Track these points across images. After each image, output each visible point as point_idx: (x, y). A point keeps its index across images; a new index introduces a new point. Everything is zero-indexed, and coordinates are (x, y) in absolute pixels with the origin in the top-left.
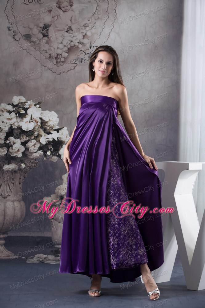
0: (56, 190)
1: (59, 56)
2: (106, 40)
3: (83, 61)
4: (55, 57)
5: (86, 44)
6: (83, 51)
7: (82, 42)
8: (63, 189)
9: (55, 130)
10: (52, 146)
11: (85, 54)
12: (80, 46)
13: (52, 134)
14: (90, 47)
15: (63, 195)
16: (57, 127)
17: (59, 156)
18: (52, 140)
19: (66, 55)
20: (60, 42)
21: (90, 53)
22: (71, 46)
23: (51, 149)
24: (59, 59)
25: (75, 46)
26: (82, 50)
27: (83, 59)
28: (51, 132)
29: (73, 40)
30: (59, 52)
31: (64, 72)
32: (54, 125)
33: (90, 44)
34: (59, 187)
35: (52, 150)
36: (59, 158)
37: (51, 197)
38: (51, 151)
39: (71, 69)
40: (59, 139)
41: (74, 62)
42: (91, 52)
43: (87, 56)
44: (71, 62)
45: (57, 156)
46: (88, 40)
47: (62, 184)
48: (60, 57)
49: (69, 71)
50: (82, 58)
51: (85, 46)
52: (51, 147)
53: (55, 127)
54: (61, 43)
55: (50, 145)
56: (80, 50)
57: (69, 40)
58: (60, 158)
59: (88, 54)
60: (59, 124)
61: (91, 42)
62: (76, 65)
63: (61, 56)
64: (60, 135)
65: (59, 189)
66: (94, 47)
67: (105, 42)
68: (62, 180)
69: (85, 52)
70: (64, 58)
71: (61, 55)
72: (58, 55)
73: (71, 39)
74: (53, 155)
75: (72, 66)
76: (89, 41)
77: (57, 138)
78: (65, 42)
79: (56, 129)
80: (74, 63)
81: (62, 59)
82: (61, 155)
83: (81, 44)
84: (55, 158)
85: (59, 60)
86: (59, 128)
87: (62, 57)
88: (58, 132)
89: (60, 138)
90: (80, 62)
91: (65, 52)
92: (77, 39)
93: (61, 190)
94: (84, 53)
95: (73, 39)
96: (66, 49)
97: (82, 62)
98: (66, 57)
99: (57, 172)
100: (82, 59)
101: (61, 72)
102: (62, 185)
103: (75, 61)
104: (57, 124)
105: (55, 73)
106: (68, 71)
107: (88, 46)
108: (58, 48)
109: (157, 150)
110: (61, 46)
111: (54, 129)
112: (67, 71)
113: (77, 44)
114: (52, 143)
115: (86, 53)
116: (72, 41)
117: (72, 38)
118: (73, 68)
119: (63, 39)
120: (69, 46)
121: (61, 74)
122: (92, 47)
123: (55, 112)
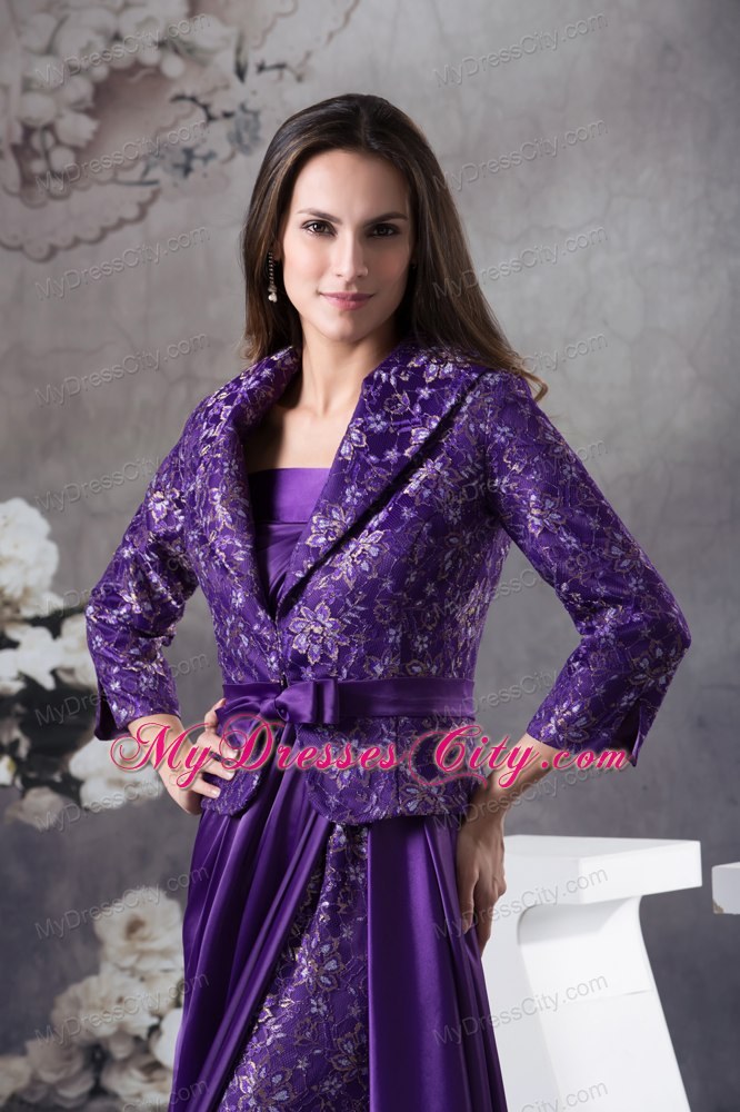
0: (62, 1012)
1: (36, 141)
2: (341, 19)
3: (196, 164)
4: (16, 149)
5: (213, 52)
6: (193, 99)
7: (186, 38)
8: (103, 1000)
9: (36, 622)
10: (24, 727)
11: (210, 118)
12: (173, 66)
13: (14, 645)
14: (241, 73)
15: (107, 1039)
16: (50, 602)
17: (70, 788)
18: (17, 686)
19: (84, 127)
20: (38, 42)
21: (239, 114)
22: (114, 72)
23: (15, 744)
24: (35, 155)
25: (137, 65)
26: (189, 92)
27: (198, 152)
28: (13, 633)
29: (128, 33)
30: (39, 108)
31: (77, 242)
32: (26, 591)
33: (239, 51)
34: (75, 990)
35: (23, 751)
36: (73, 804)
37: (24, 1053)
38: (16, 760)
39: (122, 223)
40: (66, 679)
41: (135, 175)
42: (243, 107)
43: (221, 129)
44: (123, 176)
45: (55, 787)
46: (224, 21)
47: (94, 970)
48: (43, 143)
49: (113, 237)
50: (189, 144)
51: (203, 64)
52: (17, 733)
53: (32, 601)
54: (50, 50)
55: (8, 721)
56: (175, 90)
57: (101, 31)
58: (78, 800)
59: (227, 115)
60: (59, 583)
61: (241, 39)
62: (155, 195)
63: (49, 139)
64: (67, 650)
65: (77, 1004)
66: (261, 68)
67: (331, 36)
68: (94, 941)
69: (205, 107)
70: (76, 150)
71: (50, 128)
72: (28, 131)
73: (111, 23)
74: (28, 784)
75: (124, 201)
76: (231, 32)
77: (54, 673)
78: (72, 46)
79: (45, 611)
80: (142, 183)
81: (63, 160)
82: (79, 783)
83: (177, 51)
84: (43, 805)
85: (38, 166)
86: (59, 603)
87: (58, 143)
88: (56, 632)
89: (70, 671)
90: (180, 172)
91: (79, 108)
92: (149, 20)
93: (93, 1007)
94: (200, 115)
95: (127, 24)
96: (82, 89)
97: (187, 170)
98: (82, 144)
99: (61, 895)
100: (189, 153)
101: (58, 241)
102: (92, 981)
103: (141, 166)
104: (47, 582)
105: (20, 248)
106: (104, 232)
107: (226, 61)
108: (27, 86)
109: (701, 723)
110: (45, 71)
111: (28, 613)
112: (92, 235)
113: (151, 56)
114: (19, 708)
115: (216, 110)
116: (117, 37)
117: (118, 13)
118: (132, 212)
119: (61, 22)
120: (101, 72)
121: (61, 255)
122: (251, 70)
123: (31, 502)
